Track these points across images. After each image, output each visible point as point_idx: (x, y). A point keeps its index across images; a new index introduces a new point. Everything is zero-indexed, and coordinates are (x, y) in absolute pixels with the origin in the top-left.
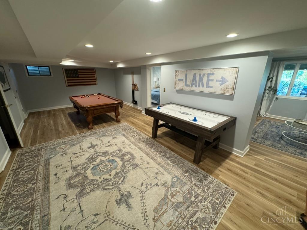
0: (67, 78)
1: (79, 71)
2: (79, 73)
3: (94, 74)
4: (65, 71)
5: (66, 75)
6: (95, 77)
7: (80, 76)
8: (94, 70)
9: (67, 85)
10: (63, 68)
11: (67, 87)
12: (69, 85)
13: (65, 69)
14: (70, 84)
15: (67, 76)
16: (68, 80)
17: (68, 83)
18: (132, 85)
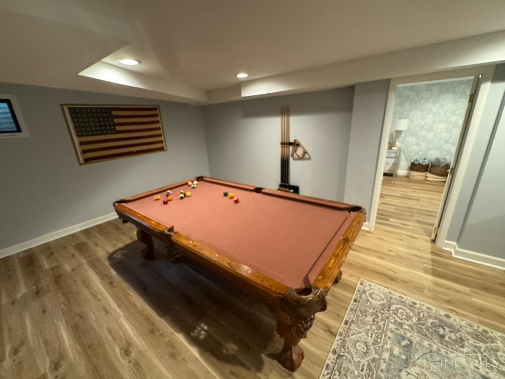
0: (78, 136)
1: (115, 113)
2: (116, 121)
3: (157, 122)
4: (71, 113)
5: (76, 127)
6: (159, 129)
7: (118, 128)
8: (155, 109)
9: (82, 160)
10: (62, 106)
11: (81, 164)
12: (87, 160)
13: (70, 109)
14: (89, 155)
15: (77, 132)
16: (82, 144)
17: (84, 152)
18: (282, 144)
